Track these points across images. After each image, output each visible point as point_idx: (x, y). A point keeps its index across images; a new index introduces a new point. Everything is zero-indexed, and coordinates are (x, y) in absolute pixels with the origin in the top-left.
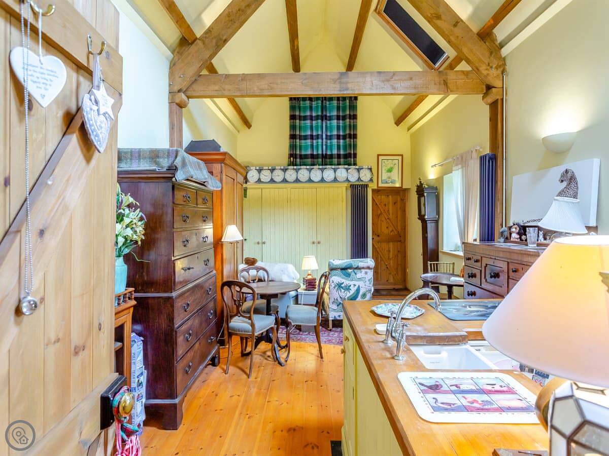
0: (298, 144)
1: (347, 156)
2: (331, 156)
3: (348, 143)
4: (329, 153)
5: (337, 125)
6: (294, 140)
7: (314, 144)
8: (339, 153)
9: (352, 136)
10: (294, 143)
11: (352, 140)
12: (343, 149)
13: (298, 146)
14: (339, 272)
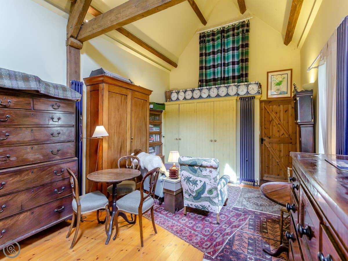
0: (204, 72)
1: (240, 76)
2: (228, 78)
3: (240, 66)
4: (226, 76)
5: (232, 55)
6: (202, 70)
7: (216, 71)
8: (234, 75)
9: (244, 61)
10: (202, 72)
11: (244, 64)
12: (237, 72)
13: (205, 74)
14: (187, 167)
